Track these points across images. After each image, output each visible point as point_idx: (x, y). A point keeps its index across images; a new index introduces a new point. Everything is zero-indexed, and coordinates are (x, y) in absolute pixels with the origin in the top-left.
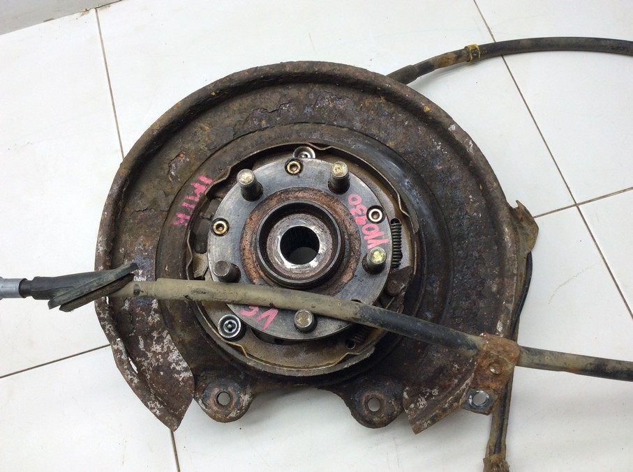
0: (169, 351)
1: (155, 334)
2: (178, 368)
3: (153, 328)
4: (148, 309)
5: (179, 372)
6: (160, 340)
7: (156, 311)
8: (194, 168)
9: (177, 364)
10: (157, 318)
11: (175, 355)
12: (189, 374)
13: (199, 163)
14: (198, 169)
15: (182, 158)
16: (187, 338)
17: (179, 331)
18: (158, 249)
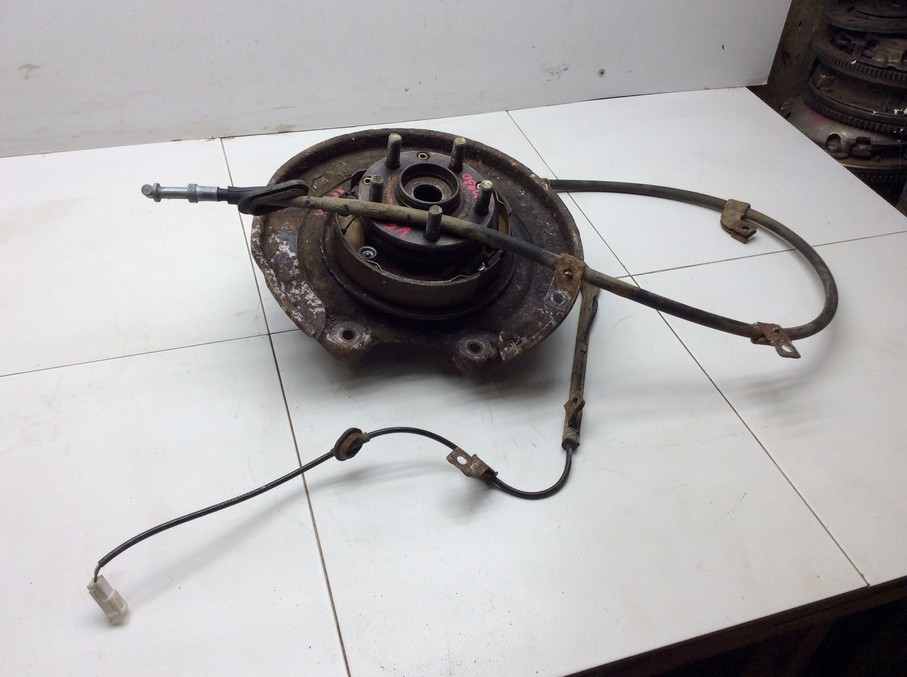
0: (306, 293)
1: (294, 283)
2: (313, 304)
3: (293, 278)
4: (290, 265)
5: (314, 308)
6: (298, 286)
7: (297, 268)
8: (332, 186)
9: (313, 301)
10: (297, 271)
11: (311, 296)
12: (322, 310)
13: (335, 184)
14: (336, 187)
15: (323, 179)
16: (322, 284)
17: (315, 281)
18: (300, 230)
